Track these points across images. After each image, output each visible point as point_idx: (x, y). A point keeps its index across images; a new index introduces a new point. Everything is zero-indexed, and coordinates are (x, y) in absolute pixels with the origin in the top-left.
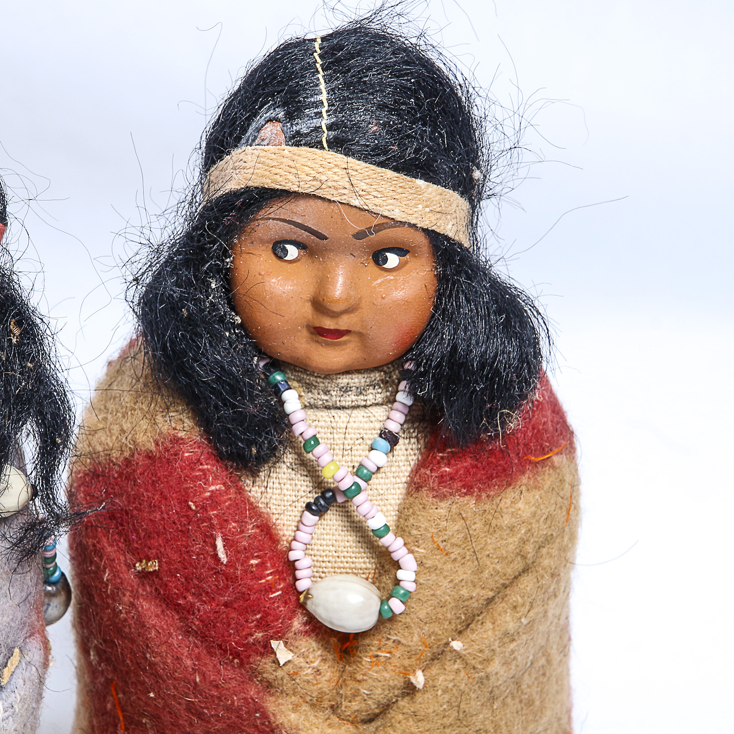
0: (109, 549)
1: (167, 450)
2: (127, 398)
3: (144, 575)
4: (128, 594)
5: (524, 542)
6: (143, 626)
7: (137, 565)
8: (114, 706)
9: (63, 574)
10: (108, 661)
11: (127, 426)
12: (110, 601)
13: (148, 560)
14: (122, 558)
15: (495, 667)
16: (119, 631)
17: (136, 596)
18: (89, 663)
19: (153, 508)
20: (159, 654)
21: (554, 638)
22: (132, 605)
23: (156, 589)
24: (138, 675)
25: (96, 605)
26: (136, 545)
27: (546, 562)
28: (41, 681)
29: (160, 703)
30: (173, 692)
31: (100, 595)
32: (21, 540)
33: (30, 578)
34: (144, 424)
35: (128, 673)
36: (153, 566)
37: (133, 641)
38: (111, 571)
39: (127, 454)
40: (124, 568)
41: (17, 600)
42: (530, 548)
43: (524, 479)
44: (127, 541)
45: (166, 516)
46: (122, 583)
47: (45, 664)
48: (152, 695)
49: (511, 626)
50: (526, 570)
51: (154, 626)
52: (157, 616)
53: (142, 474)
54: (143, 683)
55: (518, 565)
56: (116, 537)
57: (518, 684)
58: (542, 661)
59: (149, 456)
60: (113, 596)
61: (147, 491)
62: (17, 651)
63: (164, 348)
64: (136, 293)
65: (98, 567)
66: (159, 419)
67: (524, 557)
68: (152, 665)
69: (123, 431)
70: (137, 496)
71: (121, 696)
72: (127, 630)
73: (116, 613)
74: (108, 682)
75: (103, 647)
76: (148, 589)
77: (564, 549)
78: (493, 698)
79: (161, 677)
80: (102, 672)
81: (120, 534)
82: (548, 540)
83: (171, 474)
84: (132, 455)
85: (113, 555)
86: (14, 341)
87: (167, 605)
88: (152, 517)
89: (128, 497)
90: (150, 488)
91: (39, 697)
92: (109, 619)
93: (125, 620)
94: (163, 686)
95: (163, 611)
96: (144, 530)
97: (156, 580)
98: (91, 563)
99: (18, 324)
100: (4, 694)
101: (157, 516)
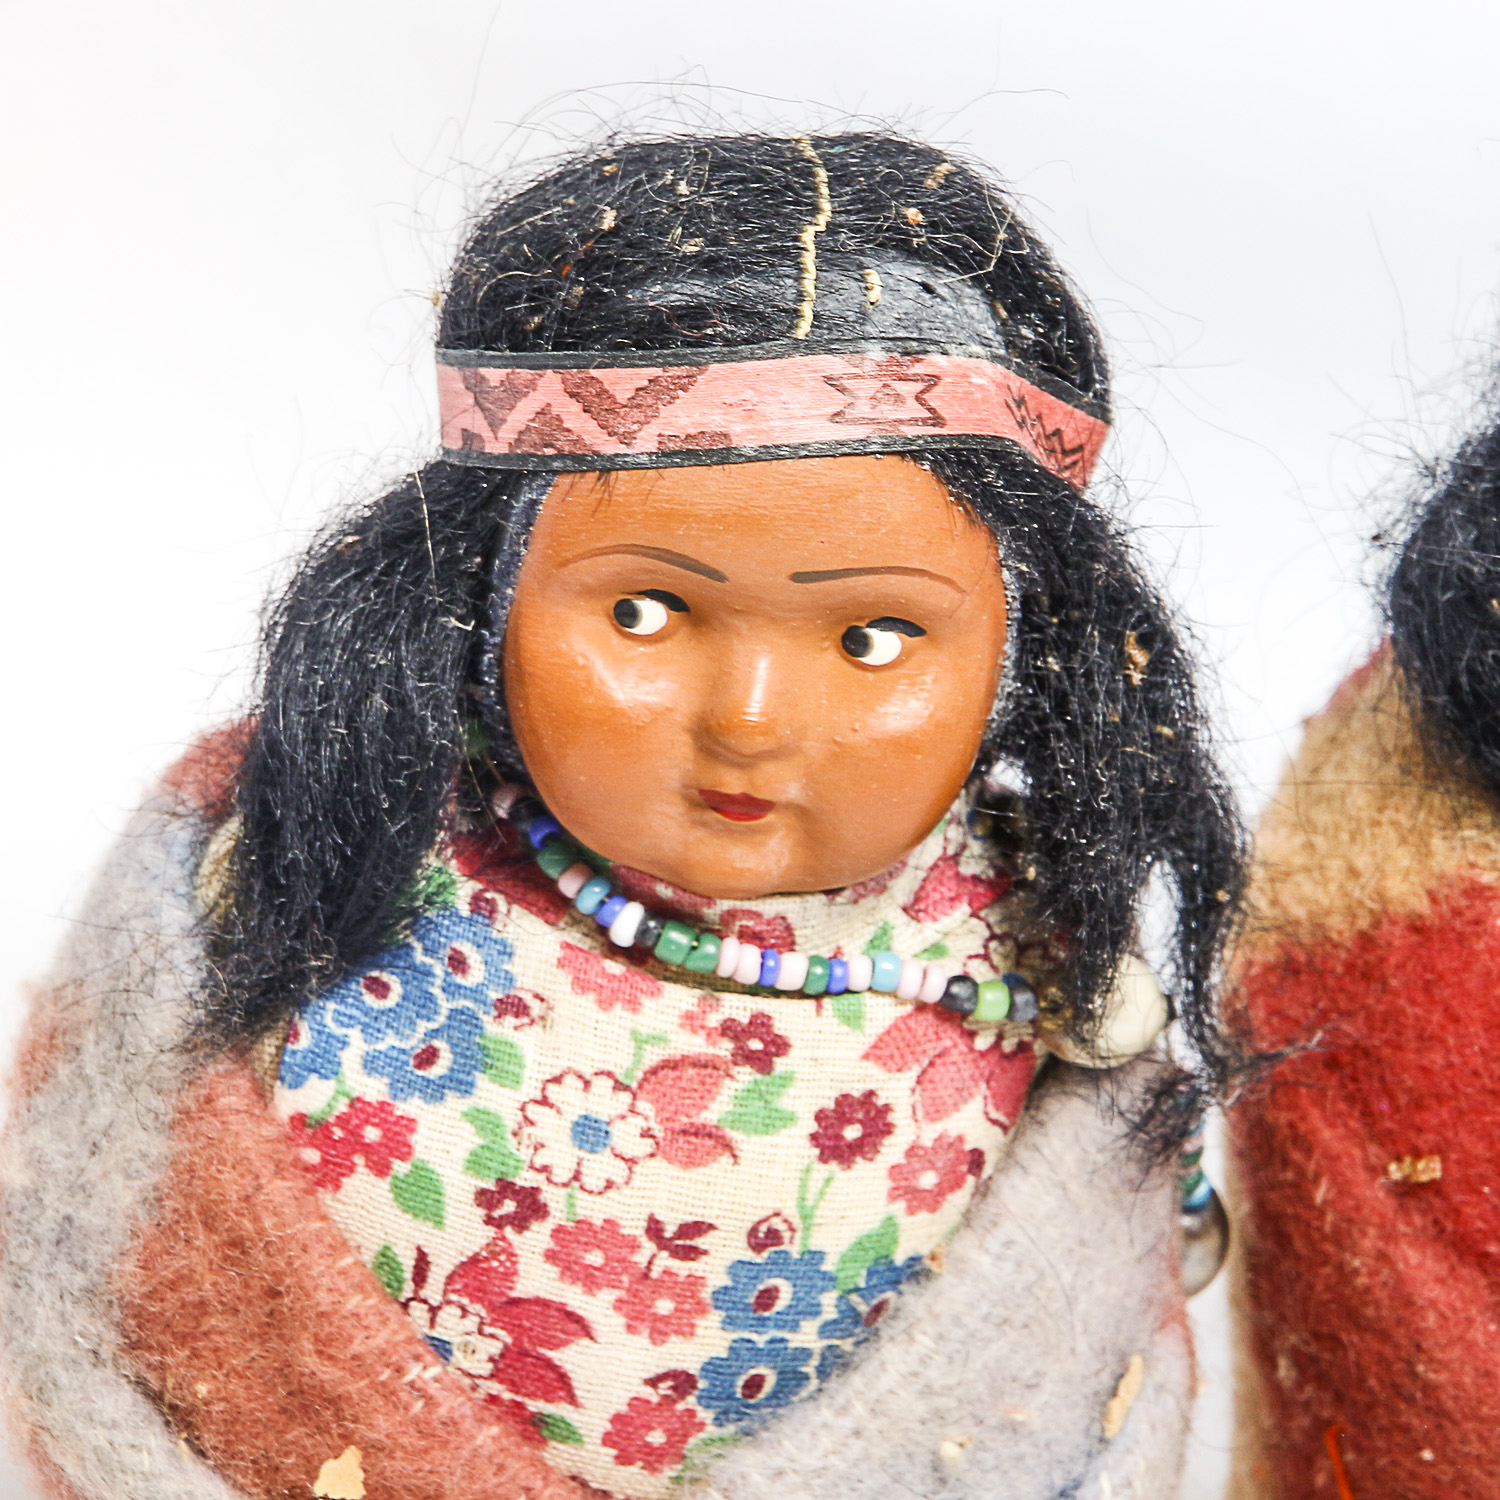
0: (1327, 1134)
1: (1457, 912)
2: (1360, 801)
3: (1408, 1190)
4: (1372, 1231)
6: (1409, 1303)
7: (1393, 1167)
8: (1332, 1479)
9: (1213, 1193)
10: (1321, 1380)
11: (1362, 862)
12: (1329, 1248)
13: (1417, 1155)
14: (1357, 1153)
16: (1352, 1316)
17: (1390, 1236)
18: (1273, 1386)
19: (1425, 1040)
20: (1444, 1365)
22: (1383, 1257)
23: (1436, 1222)
24: (1393, 1412)
25: (1298, 1258)
26: (1388, 1124)
28: (1186, 1426)
29: (1446, 1474)
30: (1475, 1448)
31: (1307, 1237)
33: (1161, 1198)
34: (1404, 858)
35: (1370, 1407)
36: (1430, 1169)
37: (1384, 1336)
38: (1333, 1182)
39: (1364, 923)
40: (1363, 1176)
41: (1139, 1249)
44: (1368, 1115)
45: (1456, 1059)
46: (1358, 1208)
47: (1192, 1392)
48: (1427, 1455)
51: (1433, 1304)
52: (1441, 1281)
53: (1400, 967)
54: (1406, 1429)
56: (1342, 1106)
59: (1417, 926)
60: (1338, 1238)
61: (1413, 1002)
62: (1136, 1362)
63: (1453, 689)
65: (1301, 1172)
66: (1437, 843)
68: (1429, 1388)
69: (1353, 872)
70: (1393, 1016)
71: (1350, 1457)
72: (1370, 1312)
73: (1345, 1275)
74: (1321, 1427)
75: (1312, 1349)
76: (1418, 1220)
79: (1448, 1415)
80: (1307, 1405)
81: (1351, 1099)
83: (1467, 966)
84: (1376, 924)
85: (1337, 1147)
87: (1461, 1257)
88: (1425, 1062)
89: (1370, 1016)
90: (1420, 997)
91: (1180, 1464)
92: (1328, 1288)
93: (1367, 1290)
94: (1455, 1436)
95: (1452, 1269)
96: (1410, 1091)
97: (1437, 1202)
98: (1286, 1163)
99: (1144, 642)
100: (1109, 1458)
101: (1436, 1059)
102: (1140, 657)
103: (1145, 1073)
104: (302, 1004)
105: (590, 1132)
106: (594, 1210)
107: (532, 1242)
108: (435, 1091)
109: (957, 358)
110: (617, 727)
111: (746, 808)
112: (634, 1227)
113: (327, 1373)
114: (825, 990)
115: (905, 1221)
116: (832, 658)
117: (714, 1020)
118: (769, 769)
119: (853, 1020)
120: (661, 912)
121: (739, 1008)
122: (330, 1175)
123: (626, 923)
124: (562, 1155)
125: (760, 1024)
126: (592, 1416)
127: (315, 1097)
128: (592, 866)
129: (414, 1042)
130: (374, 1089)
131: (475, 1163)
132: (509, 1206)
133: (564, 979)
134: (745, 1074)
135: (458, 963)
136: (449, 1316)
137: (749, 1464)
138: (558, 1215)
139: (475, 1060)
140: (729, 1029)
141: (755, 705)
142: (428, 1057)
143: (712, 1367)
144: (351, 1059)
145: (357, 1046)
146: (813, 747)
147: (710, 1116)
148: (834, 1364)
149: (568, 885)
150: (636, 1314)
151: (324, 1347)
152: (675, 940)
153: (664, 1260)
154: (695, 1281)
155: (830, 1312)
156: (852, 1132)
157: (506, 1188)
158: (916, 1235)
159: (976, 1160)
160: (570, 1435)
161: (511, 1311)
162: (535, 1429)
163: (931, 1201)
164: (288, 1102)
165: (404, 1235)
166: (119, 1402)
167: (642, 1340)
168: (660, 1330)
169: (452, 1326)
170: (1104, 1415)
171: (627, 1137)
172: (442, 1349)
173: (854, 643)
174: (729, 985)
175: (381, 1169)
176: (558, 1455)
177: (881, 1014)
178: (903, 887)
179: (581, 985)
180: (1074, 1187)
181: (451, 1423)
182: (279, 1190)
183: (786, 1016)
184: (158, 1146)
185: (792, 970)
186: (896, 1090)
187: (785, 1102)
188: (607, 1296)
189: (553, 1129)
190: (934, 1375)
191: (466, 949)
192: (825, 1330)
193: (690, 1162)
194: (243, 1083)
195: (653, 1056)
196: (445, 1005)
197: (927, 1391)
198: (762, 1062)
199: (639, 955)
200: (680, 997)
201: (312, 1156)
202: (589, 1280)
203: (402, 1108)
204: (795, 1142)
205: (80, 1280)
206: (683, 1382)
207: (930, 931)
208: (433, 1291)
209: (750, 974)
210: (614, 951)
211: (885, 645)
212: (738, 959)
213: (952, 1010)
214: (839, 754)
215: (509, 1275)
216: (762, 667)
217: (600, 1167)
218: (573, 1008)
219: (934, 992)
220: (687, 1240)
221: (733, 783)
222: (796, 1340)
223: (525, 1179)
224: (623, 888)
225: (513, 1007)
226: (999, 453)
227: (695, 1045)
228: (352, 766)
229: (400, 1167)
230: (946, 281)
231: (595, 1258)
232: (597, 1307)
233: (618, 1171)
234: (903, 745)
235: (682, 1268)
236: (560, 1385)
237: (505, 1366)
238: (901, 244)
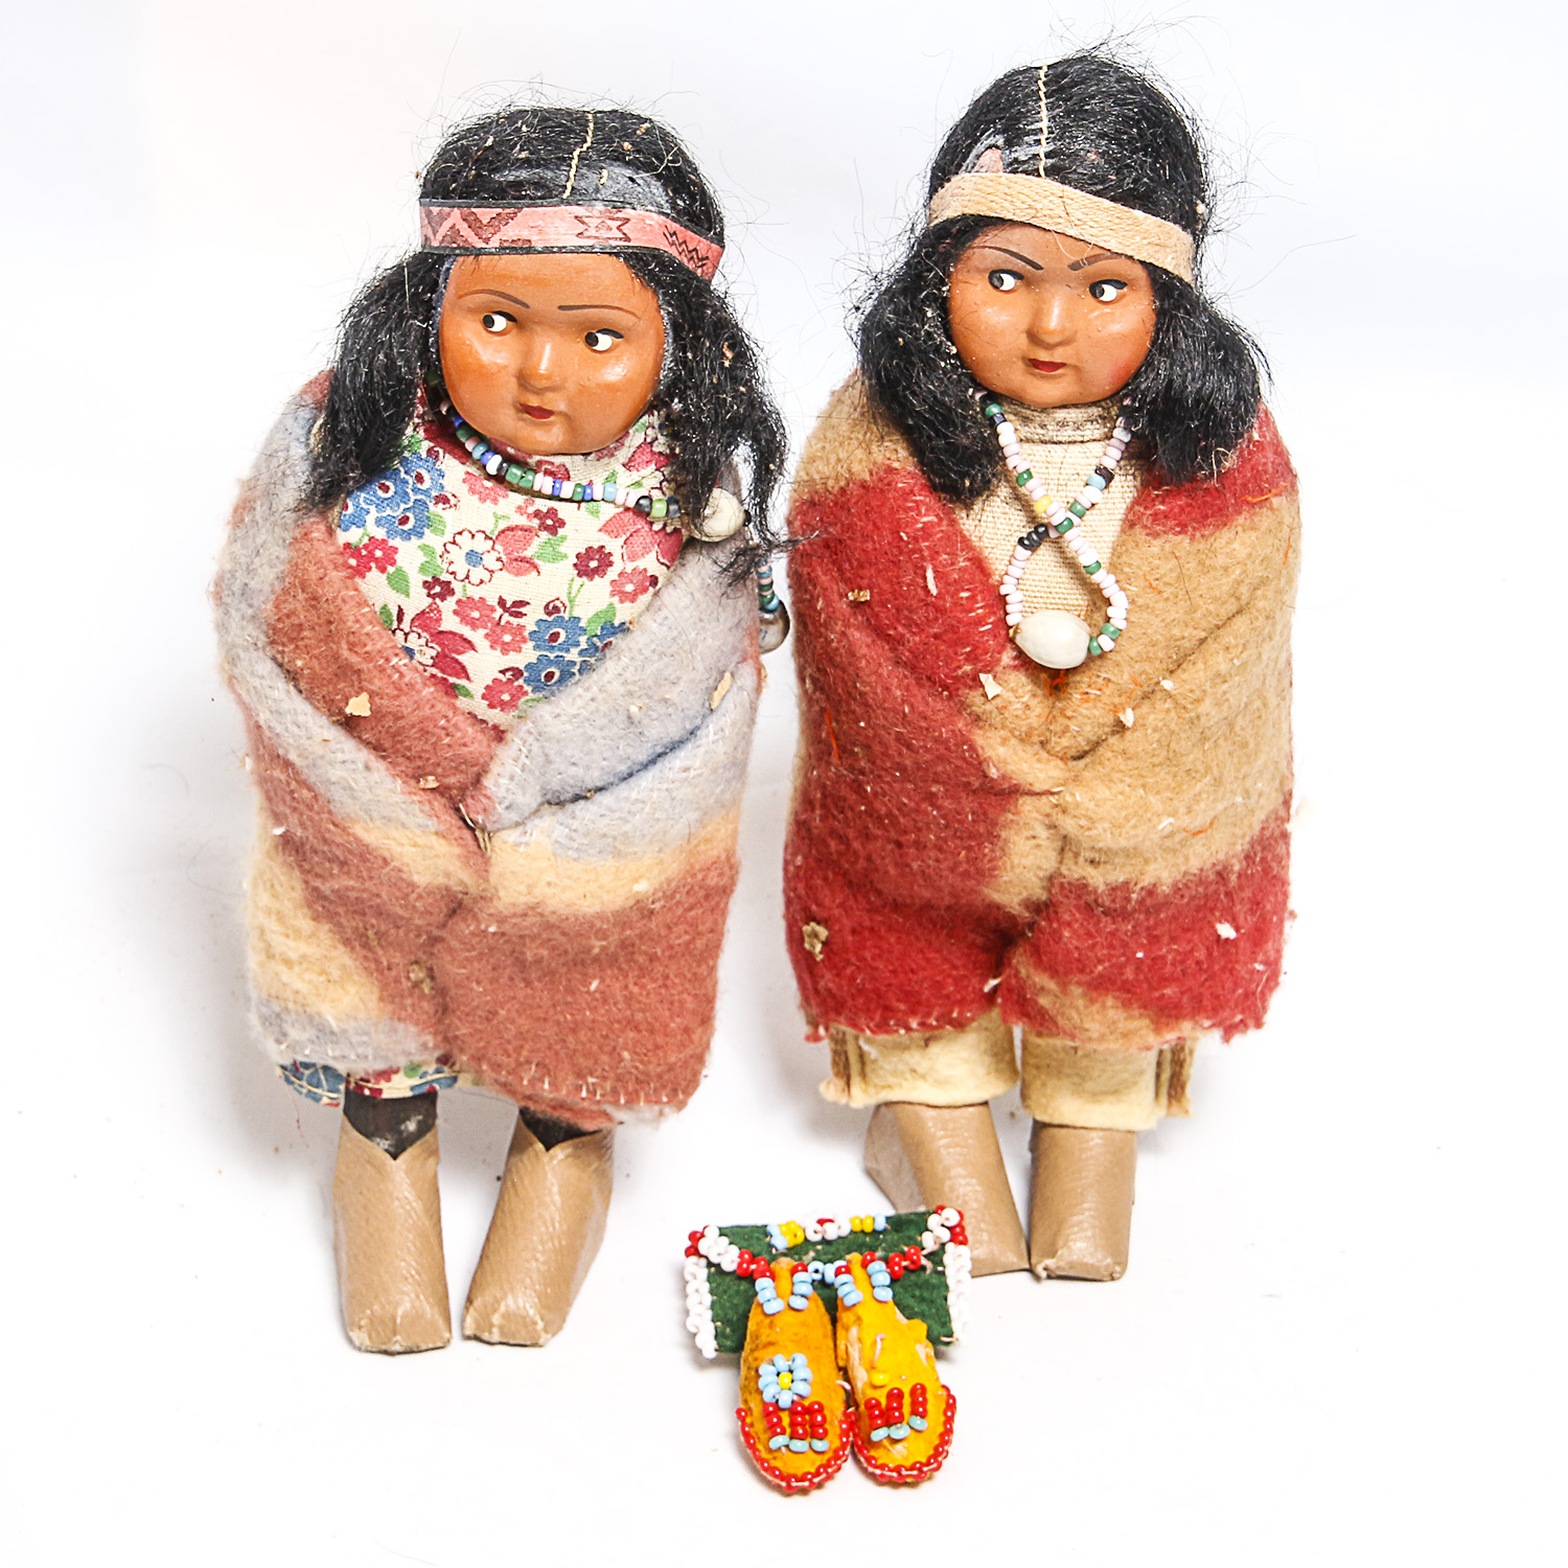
0: (823, 578)
1: (881, 480)
2: (844, 428)
3: (856, 605)
4: (840, 623)
5: (1239, 583)
6: (854, 655)
7: (850, 594)
8: (828, 734)
9: (781, 603)
10: (822, 690)
11: (843, 455)
12: (823, 630)
13: (860, 589)
14: (835, 587)
15: (1205, 707)
16: (831, 660)
17: (847, 625)
18: (805, 692)
19: (866, 537)
20: (869, 684)
21: (1272, 680)
22: (843, 634)
23: (868, 620)
24: (848, 704)
25: (811, 634)
26: (848, 574)
27: (1261, 604)
28: (753, 708)
29: (871, 733)
30: (882, 721)
31: (813, 623)
32: (731, 565)
33: (743, 605)
34: (860, 454)
35: (840, 701)
36: (865, 596)
37: (844, 671)
38: (824, 599)
39: (842, 483)
40: (836, 597)
41: (728, 625)
42: (1244, 590)
43: (1241, 519)
44: (841, 570)
45: (878, 546)
46: (834, 612)
47: (758, 689)
48: (862, 724)
49: (1224, 667)
50: (1239, 612)
51: (864, 656)
52: (868, 646)
53: (856, 503)
54: (854, 712)
55: (1232, 607)
56: (830, 566)
57: (1231, 726)
58: (1258, 704)
59: (863, 485)
60: (825, 625)
61: (860, 520)
62: (727, 675)
63: (879, 377)
64: (856, 321)
65: (812, 596)
66: (874, 448)
67: (1238, 599)
68: (862, 694)
69: (839, 460)
70: (850, 527)
71: (834, 724)
72: (838, 659)
73: (829, 642)
74: (823, 710)
75: (817, 675)
76: (860, 618)
77: (1280, 592)
78: (1204, 739)
79: (870, 706)
80: (817, 701)
81: (834, 562)
82: (1264, 581)
83: (883, 505)
84: (848, 485)
85: (827, 584)
86: (727, 364)
87: (878, 635)
88: (864, 546)
89: (843, 525)
90: (863, 517)
91: (752, 721)
92: (822, 648)
93: (837, 649)
94: (873, 715)
95: (874, 641)
96: (857, 560)
97: (868, 610)
98: (806, 591)
99: (731, 347)
100: (714, 717)
101: (870, 546)
102: (729, 354)
103: (732, 547)
104: (349, 494)
105: (473, 557)
106: (476, 593)
107: (448, 606)
108: (407, 536)
109: (640, 211)
110: (484, 374)
111: (541, 413)
112: (493, 601)
113: (354, 659)
114: (583, 499)
115: (618, 606)
116: (582, 346)
117: (531, 510)
118: (550, 395)
119: (595, 513)
120: (509, 460)
121: (543, 505)
122: (360, 571)
123: (494, 463)
124: (461, 568)
125: (552, 512)
126: (477, 687)
127: (354, 536)
128: (481, 438)
129: (399, 513)
130: (380, 534)
131: (423, 569)
132: (437, 589)
133: (465, 487)
134: (544, 535)
135: (419, 478)
136: (413, 637)
137: (545, 711)
138: (459, 595)
139: (425, 523)
140: (537, 514)
141: (544, 366)
142: (404, 520)
143: (529, 666)
144: (370, 519)
145: (374, 513)
146: (571, 387)
147: (528, 553)
148: (585, 668)
149: (469, 446)
150: (495, 641)
151: (352, 647)
152: (514, 473)
153: (506, 617)
154: (521, 628)
155: (584, 646)
156: (593, 564)
157: (436, 580)
158: (624, 613)
159: (654, 580)
160: (468, 694)
161: (439, 636)
162: (452, 691)
163: (633, 597)
164: (342, 537)
165: (393, 600)
166: (266, 667)
167: (498, 652)
168: (506, 649)
169: (414, 642)
170: (710, 698)
171: (490, 561)
172: (410, 652)
173: (591, 340)
174: (539, 495)
175: (383, 570)
176: (462, 703)
177: (607, 511)
178: (623, 454)
179: (472, 491)
180: (698, 595)
181: (411, 685)
182: (336, 576)
183: (565, 510)
184: (284, 554)
185: (567, 489)
186: (614, 546)
187: (562, 549)
188: (482, 632)
189: (457, 556)
190: (628, 675)
191: (423, 472)
192: (581, 653)
193: (518, 573)
194: (322, 527)
195: (503, 525)
196: (413, 498)
197: (625, 683)
198: (553, 530)
199: (499, 478)
200: (517, 499)
201: (353, 562)
202: (474, 624)
203: (391, 543)
204: (567, 568)
205: (250, 611)
206: (517, 673)
207: (635, 476)
208: (406, 625)
209: (548, 491)
210: (489, 477)
211: (605, 341)
212: (543, 483)
213: (640, 511)
214: (583, 390)
215: (439, 620)
216: (548, 348)
217: (478, 574)
218: (468, 500)
219: (631, 503)
220: (517, 608)
221: (534, 402)
222: (568, 657)
223: (445, 577)
224: (493, 448)
225: (443, 499)
226: (656, 255)
227: (523, 521)
228: (369, 385)
229: (391, 569)
230: (642, 175)
231: (476, 614)
232: (477, 636)
233: (486, 576)
234: (611, 388)
235: (515, 621)
236: (462, 671)
237: (438, 661)
238: (619, 157)
